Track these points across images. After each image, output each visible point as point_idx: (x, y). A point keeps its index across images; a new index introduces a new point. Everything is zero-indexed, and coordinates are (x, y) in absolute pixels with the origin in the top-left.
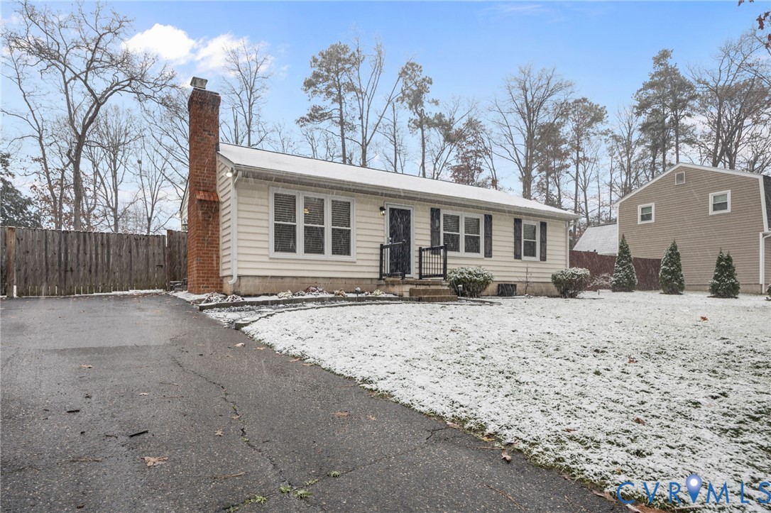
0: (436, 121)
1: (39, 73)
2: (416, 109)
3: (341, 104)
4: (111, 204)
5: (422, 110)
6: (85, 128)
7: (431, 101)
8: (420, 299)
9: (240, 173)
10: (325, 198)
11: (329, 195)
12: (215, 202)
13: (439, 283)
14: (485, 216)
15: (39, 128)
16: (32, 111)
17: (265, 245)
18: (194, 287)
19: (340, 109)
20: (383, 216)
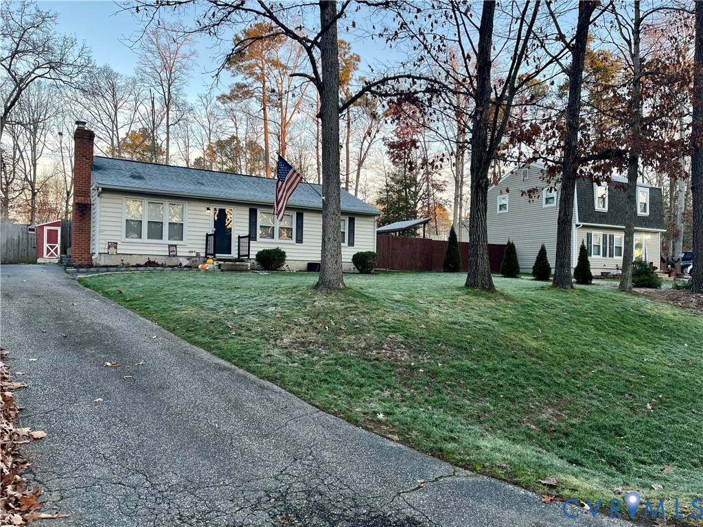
3: (264, 82)
4: (29, 177)
5: (348, 89)
6: (7, 110)
7: (358, 79)
8: (222, 271)
9: (100, 189)
10: (164, 202)
11: (167, 201)
12: (88, 204)
13: (243, 261)
14: (297, 214)
17: (118, 233)
18: (73, 260)
19: (263, 88)
20: (209, 214)
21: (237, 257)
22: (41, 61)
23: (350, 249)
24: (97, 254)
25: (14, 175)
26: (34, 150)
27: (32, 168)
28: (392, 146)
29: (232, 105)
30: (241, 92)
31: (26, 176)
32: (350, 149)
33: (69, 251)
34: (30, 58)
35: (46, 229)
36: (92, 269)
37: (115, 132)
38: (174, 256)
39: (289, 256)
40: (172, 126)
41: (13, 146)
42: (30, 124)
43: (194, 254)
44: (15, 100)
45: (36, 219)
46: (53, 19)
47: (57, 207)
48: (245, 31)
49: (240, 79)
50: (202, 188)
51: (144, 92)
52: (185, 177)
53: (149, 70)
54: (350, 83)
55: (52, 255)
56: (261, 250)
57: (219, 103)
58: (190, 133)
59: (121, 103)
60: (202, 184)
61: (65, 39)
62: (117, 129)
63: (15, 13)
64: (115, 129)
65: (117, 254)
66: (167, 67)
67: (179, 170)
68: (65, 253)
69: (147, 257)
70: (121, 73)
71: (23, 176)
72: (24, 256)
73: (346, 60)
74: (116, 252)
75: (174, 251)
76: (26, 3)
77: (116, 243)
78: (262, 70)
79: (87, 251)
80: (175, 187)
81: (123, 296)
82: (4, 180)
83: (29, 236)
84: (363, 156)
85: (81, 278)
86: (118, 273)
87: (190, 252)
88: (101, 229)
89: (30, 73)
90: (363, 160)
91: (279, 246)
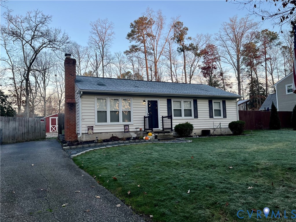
0: (190, 48)
1: (13, 42)
2: (181, 43)
3: (145, 44)
4: (43, 95)
5: (183, 43)
6: (31, 64)
7: (187, 38)
8: (159, 140)
9: (82, 93)
10: (119, 99)
11: (120, 97)
12: (74, 103)
13: (169, 132)
15: (12, 65)
16: (10, 58)
17: (93, 120)
18: (66, 138)
19: (144, 46)
20: (145, 104)
21: (162, 129)
22: (46, 40)
23: (225, 120)
24: (81, 134)
25: (36, 95)
26: (44, 83)
27: (44, 91)
29: (131, 55)
30: (134, 49)
31: (41, 95)
32: (186, 71)
33: (63, 132)
34: (41, 40)
35: (50, 118)
36: (79, 146)
37: (80, 72)
38: (127, 132)
39: (195, 127)
40: (105, 67)
41: (35, 82)
42: (42, 70)
43: (138, 130)
44: (34, 59)
45: (47, 114)
46: (50, 18)
47: (55, 108)
48: (135, 21)
49: (134, 43)
50: (139, 89)
51: (91, 53)
52: (127, 83)
53: (93, 43)
54: (184, 40)
55: (54, 131)
56: (178, 124)
57: (125, 55)
60: (138, 87)
61: (56, 30)
63: (32, 17)
64: (79, 70)
65: (93, 133)
66: (102, 40)
68: (61, 133)
69: (111, 134)
70: (81, 45)
71: (40, 95)
72: (38, 136)
73: (181, 30)
74: (93, 132)
75: (128, 129)
76: (37, 12)
77: (93, 127)
78: (144, 38)
79: (74, 132)
80: (124, 89)
81: (120, 185)
82: (32, 97)
83: (41, 124)
84: (191, 74)
85: (75, 157)
86: (98, 149)
87: (136, 128)
88: (82, 118)
89: (41, 47)
90: (192, 76)
91: (187, 121)
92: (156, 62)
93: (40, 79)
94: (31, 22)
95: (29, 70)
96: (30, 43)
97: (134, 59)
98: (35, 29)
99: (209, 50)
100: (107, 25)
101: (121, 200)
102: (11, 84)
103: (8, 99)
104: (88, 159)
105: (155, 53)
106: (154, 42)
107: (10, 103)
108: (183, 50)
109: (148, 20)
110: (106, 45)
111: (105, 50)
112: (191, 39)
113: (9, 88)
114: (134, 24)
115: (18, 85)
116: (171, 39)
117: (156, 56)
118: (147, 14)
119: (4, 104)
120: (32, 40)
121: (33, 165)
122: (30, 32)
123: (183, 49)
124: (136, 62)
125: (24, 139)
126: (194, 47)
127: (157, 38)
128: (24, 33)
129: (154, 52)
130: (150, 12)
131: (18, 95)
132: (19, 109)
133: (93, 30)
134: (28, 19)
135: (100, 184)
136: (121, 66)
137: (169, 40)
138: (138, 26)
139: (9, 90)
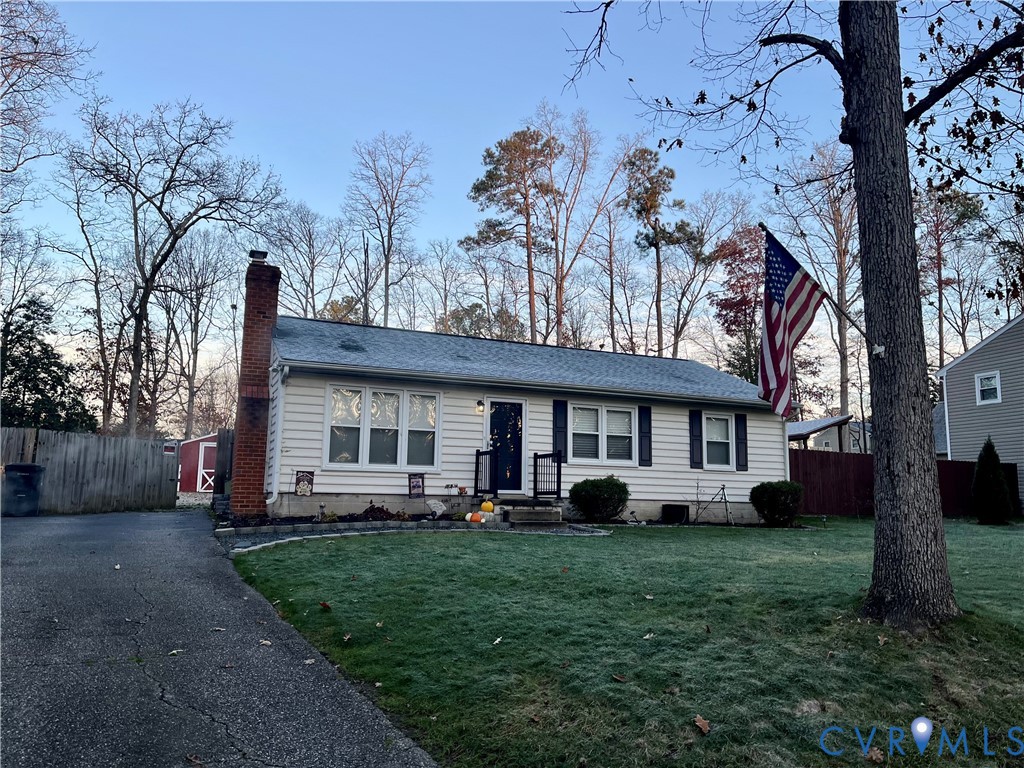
0: (678, 235)
1: (104, 195)
2: (648, 219)
3: (528, 217)
4: (186, 370)
5: (657, 219)
6: (156, 268)
7: (671, 204)
8: (513, 525)
10: (400, 393)
12: (264, 400)
13: (548, 504)
14: (640, 409)
15: (96, 269)
16: (90, 246)
17: (316, 453)
18: (232, 506)
19: (526, 225)
20: (481, 413)
21: (531, 494)
22: (209, 196)
23: (741, 476)
24: (275, 495)
25: (166, 368)
26: (195, 330)
27: (192, 356)
28: (725, 305)
29: (481, 251)
30: (493, 232)
31: (183, 369)
32: (662, 310)
33: (228, 487)
34: (193, 194)
35: (202, 446)
36: (264, 528)
37: (310, 300)
38: (419, 496)
39: (635, 492)
40: (393, 286)
41: (166, 326)
42: (192, 290)
43: (455, 491)
44: (170, 250)
45: (195, 430)
46: (226, 129)
48: (500, 144)
49: (493, 213)
50: (468, 364)
51: (352, 240)
52: (435, 347)
53: (361, 207)
54: (660, 210)
56: (580, 480)
57: (461, 252)
58: (417, 297)
59: (318, 260)
60: (467, 359)
61: (244, 165)
62: (313, 296)
63: (171, 124)
64: (310, 295)
65: (312, 494)
66: (389, 201)
67: (423, 336)
69: (369, 499)
70: (321, 214)
71: (177, 368)
72: (153, 496)
73: (652, 178)
74: (311, 491)
75: (419, 487)
76: (187, 109)
77: (312, 473)
78: (525, 198)
79: (258, 489)
80: (421, 363)
81: (334, 623)
82: (151, 375)
83: (165, 460)
84: (681, 322)
85: (239, 555)
86: (315, 539)
87: (447, 487)
88: (284, 445)
89: (191, 215)
90: (682, 328)
91: (610, 472)
92: (563, 278)
93: (181, 318)
94: (166, 138)
95: (149, 285)
96: (158, 204)
97: (491, 265)
98: (178, 161)
99: (747, 243)
100: (409, 152)
101: (321, 653)
102: (87, 330)
103: (72, 378)
104: (277, 560)
105: (561, 248)
106: (558, 212)
107: (81, 390)
108: (653, 242)
109: (544, 140)
110: (400, 216)
111: (396, 231)
112: (682, 207)
113: (78, 341)
114: (497, 154)
115: (110, 335)
116: (618, 205)
117: (563, 257)
118: (540, 122)
119: (59, 393)
120: (164, 193)
121: (118, 567)
122: (160, 168)
123: (653, 238)
124: (496, 276)
125: (109, 504)
126: (692, 233)
127: (567, 200)
128: (140, 171)
129: (557, 245)
130: (550, 117)
131: (107, 365)
132: (107, 410)
133: (362, 167)
134: (156, 129)
135: (283, 619)
136: (447, 288)
137: (610, 207)
138: (511, 160)
139: (78, 350)
